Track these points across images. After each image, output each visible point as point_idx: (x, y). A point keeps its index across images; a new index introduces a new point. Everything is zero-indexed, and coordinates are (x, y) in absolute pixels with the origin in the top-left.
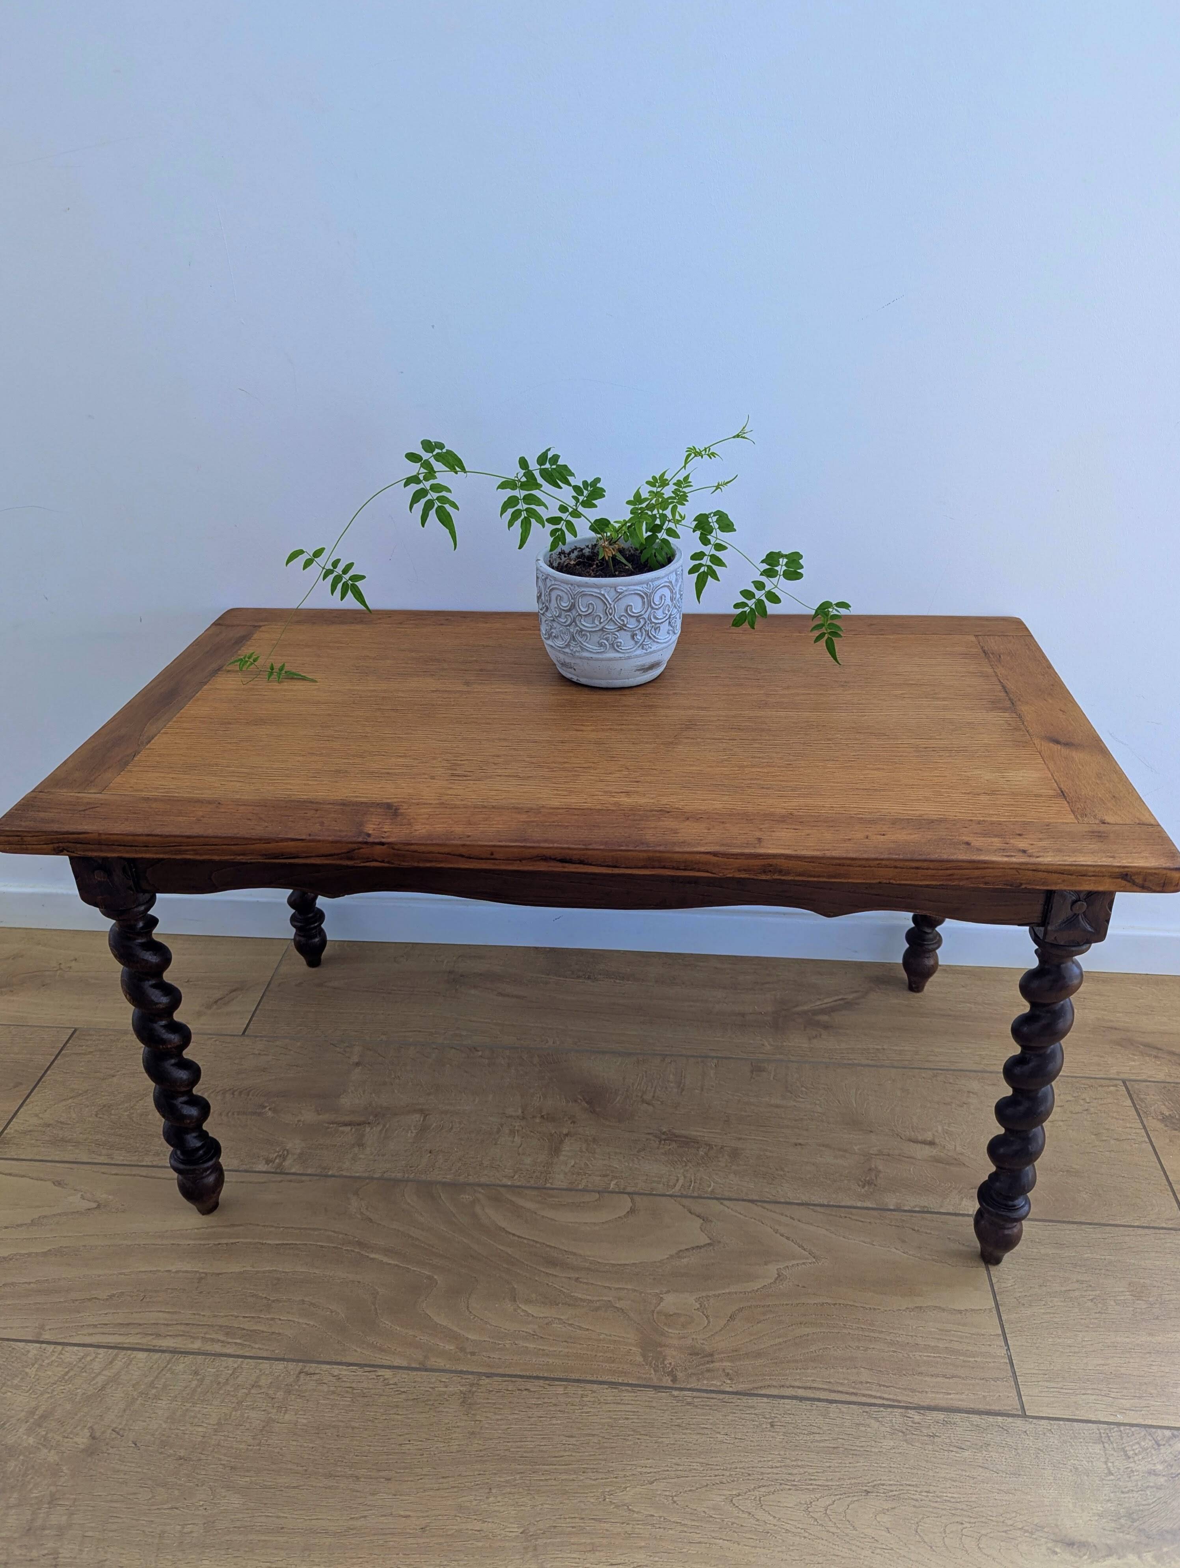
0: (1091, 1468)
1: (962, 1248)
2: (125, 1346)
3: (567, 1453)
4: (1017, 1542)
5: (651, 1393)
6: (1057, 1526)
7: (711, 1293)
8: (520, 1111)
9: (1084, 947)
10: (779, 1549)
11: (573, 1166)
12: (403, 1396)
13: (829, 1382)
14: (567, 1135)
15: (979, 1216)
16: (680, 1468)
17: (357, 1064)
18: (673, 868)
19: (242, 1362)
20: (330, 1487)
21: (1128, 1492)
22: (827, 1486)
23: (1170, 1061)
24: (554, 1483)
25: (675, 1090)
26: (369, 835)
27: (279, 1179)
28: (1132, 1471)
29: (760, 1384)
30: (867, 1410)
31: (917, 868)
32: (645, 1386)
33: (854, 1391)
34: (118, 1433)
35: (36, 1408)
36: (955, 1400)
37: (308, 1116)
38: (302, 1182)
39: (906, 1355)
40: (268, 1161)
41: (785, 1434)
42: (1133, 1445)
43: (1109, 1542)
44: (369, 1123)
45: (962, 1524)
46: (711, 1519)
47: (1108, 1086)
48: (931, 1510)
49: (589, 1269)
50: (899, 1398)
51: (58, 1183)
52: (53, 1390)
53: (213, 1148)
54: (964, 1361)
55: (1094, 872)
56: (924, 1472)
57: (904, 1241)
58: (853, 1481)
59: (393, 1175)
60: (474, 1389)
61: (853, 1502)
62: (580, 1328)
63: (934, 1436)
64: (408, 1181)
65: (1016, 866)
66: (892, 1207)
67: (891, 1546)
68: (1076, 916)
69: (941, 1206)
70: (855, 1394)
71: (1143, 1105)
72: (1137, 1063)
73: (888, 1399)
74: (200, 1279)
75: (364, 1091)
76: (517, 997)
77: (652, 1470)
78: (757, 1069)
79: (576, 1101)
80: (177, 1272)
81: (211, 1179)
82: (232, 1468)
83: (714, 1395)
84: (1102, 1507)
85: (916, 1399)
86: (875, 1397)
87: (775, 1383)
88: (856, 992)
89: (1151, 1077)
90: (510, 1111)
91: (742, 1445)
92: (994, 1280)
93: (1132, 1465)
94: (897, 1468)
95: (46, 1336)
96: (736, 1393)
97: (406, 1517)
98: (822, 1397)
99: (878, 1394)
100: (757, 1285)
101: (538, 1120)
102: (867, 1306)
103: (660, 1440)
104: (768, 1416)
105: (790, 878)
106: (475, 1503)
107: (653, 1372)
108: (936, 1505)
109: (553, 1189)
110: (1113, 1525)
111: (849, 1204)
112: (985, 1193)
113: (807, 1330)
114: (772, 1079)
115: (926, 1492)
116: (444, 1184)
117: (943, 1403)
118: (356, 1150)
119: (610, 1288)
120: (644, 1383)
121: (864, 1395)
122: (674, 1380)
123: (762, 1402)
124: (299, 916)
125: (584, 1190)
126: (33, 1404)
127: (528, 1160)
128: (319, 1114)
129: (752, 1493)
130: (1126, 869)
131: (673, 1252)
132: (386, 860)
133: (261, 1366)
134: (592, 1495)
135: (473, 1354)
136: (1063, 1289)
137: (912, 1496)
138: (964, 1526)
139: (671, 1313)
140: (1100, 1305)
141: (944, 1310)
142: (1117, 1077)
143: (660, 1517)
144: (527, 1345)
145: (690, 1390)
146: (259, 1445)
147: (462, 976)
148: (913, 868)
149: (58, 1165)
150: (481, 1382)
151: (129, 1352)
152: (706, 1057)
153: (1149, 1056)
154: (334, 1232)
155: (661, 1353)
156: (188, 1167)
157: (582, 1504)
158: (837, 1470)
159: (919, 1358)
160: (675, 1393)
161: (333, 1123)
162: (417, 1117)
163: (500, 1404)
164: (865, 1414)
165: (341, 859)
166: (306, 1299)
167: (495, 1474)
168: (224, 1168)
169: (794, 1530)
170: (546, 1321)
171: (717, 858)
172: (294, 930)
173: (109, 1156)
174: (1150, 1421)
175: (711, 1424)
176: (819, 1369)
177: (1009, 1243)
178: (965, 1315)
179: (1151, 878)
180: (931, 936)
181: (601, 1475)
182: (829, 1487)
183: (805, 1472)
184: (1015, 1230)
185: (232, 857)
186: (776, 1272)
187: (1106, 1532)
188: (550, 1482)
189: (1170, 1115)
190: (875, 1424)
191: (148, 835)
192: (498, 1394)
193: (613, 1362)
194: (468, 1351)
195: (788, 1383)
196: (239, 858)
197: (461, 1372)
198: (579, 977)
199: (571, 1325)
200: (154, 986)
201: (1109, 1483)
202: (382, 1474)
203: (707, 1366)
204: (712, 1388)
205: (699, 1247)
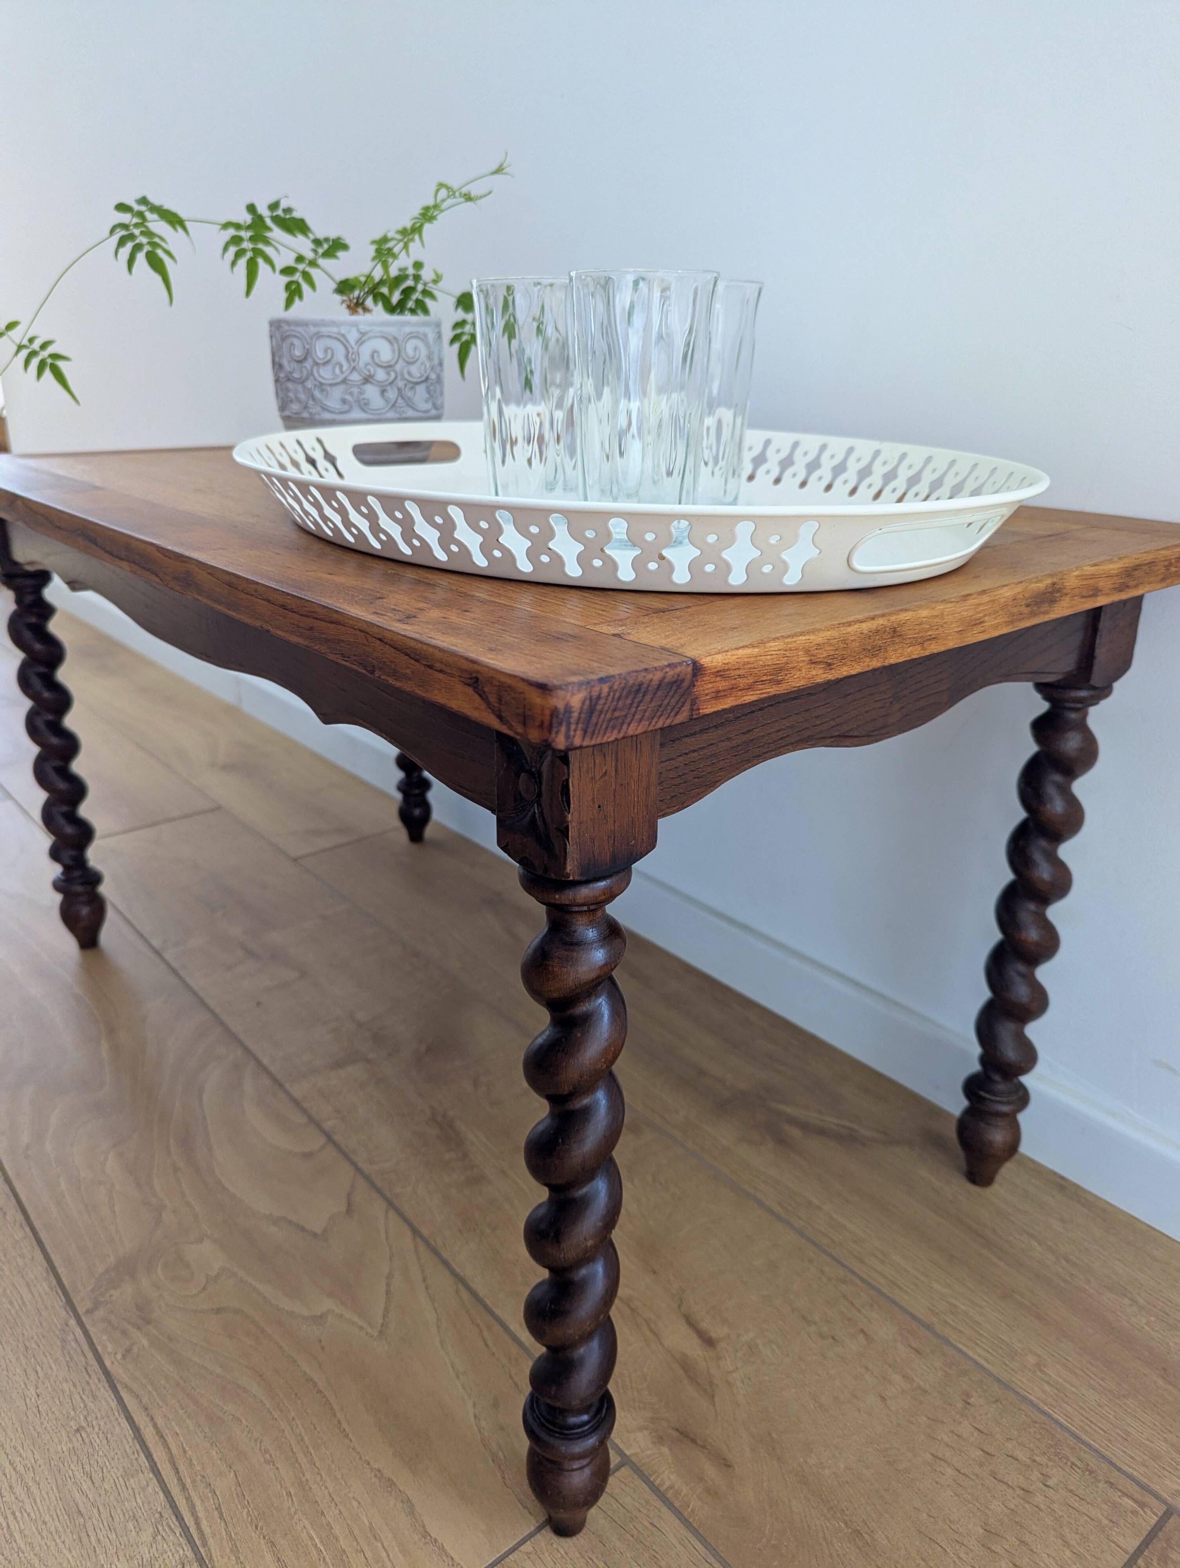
5: (58, 1302)
7: (242, 1274)
11: (329, 1086)
13: (185, 1452)
14: (367, 1060)
22: (11, 1535)
29: (135, 1387)
30: (166, 1515)
32: (65, 1292)
33: (188, 1484)
37: (237, 931)
39: (293, 1510)
41: (72, 1449)
47: (1126, 1494)
49: (198, 1171)
50: (211, 1541)
64: (212, 1011)
70: (184, 1488)
73: (199, 1530)
74: (9, 983)
75: (294, 937)
79: (421, 1041)
83: (90, 1355)
86: (194, 1513)
87: (145, 1400)
90: (361, 1015)
91: (31, 1417)
92: (527, 1547)
96: (107, 1373)
98: (155, 1457)
99: (201, 1514)
100: (290, 1305)
101: (367, 1035)
102: (345, 1425)
104: (89, 1419)
107: (89, 1289)
109: (286, 1091)
113: (253, 1387)
119: (184, 1197)
120: (70, 1291)
121: (188, 1499)
122: (89, 1312)
123: (108, 1403)
125: (304, 1110)
128: (243, 934)
130: (476, 667)
131: (278, 1213)
135: (28, 1156)
139: (185, 1259)
141: (411, 1511)
144: (63, 1184)
145: (85, 1331)
155: (122, 1281)
159: (299, 1528)
160: (73, 1322)
161: (240, 944)
162: (295, 975)
164: (157, 1516)
170: (104, 1180)
175: (46, 1374)
176: (199, 1430)
178: (425, 1544)
183: (23, 1502)
190: (146, 1536)
193: (84, 1252)
194: (29, 1152)
195: (154, 1412)
199: (111, 1198)
203: (129, 1327)
204: (99, 1348)
205: (303, 1229)
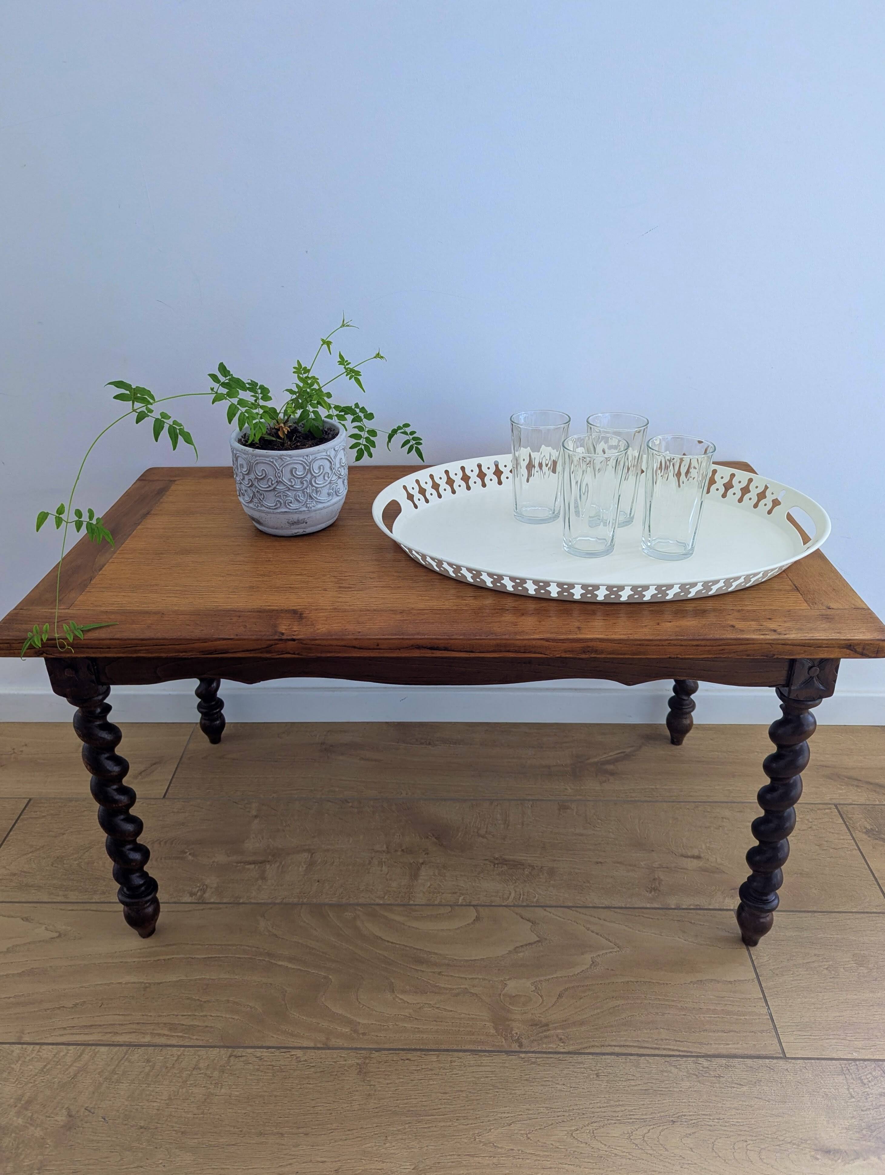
0: (837, 1094)
1: (727, 934)
2: (90, 1042)
3: (444, 1106)
4: (788, 1153)
5: (504, 1056)
6: (816, 1139)
7: (542, 978)
8: (385, 846)
9: (817, 702)
10: (611, 1169)
11: (429, 887)
12: (313, 1070)
13: (638, 1041)
14: (423, 863)
15: (741, 908)
16: (531, 1112)
17: (256, 817)
18: (516, 652)
19: (184, 1051)
20: (262, 1143)
21: (866, 1110)
22: (643, 1119)
23: (867, 789)
24: (435, 1129)
25: (502, 826)
26: (283, 634)
27: (202, 908)
28: (868, 1094)
29: (586, 1045)
30: (668, 1060)
31: (697, 646)
32: (498, 1052)
33: (657, 1046)
34: (90, 1112)
35: (23, 1095)
36: (732, 1049)
37: (221, 858)
38: (220, 909)
39: (693, 1017)
40: (192, 894)
41: (608, 1082)
42: (867, 1075)
43: (855, 1148)
44: (269, 861)
45: (746, 1141)
46: (557, 1150)
47: (825, 809)
48: (722, 1132)
49: (448, 965)
51: (26, 919)
52: (35, 1081)
53: (152, 885)
54: (737, 1019)
55: (827, 644)
56: (714, 1104)
57: (684, 932)
58: (662, 1114)
59: (291, 900)
60: (367, 1061)
61: (662, 1131)
62: (445, 1010)
63: (720, 1077)
64: (303, 904)
65: (770, 642)
66: (673, 907)
67: (695, 1161)
68: (812, 678)
69: (710, 904)
70: (658, 1049)
71: (851, 822)
72: (844, 791)
73: (682, 1051)
74: (145, 988)
75: (263, 838)
76: (376, 760)
77: (509, 1115)
78: (563, 807)
79: (427, 838)
80: (126, 983)
81: (150, 910)
82: (182, 1133)
83: (551, 1056)
84: (848, 1122)
85: (704, 1050)
86: (673, 1050)
87: (596, 1044)
88: (633, 746)
89: (854, 801)
90: (377, 847)
91: (576, 1091)
92: (754, 957)
93: (867, 1090)
94: (694, 1102)
95: (26, 1039)
96: (569, 1053)
97: (323, 1162)
98: (633, 1052)
99: (676, 1048)
100: (577, 970)
101: (399, 853)
102: (661, 982)
103: (513, 1092)
104: (593, 1069)
105: (603, 656)
106: (375, 1148)
107: (503, 1040)
108: (726, 1128)
109: (416, 905)
110: (857, 1135)
111: (641, 906)
112: (745, 891)
113: (619, 1002)
114: (575, 814)
115: (717, 1119)
116: (331, 905)
117: (724, 1052)
118: (260, 882)
119: (466, 979)
120: (498, 1049)
121: (664, 1049)
122: (521, 1046)
123: (588, 1059)
124: (203, 704)
125: (440, 905)
126: (20, 1092)
127: (394, 884)
128: (229, 856)
129: (587, 1128)
130: (850, 642)
131: (511, 948)
132: (297, 652)
133: (199, 1053)
134: (465, 1136)
135: (364, 1034)
136: (805, 961)
137: (707, 1123)
138: (748, 1143)
139: (514, 995)
140: (833, 972)
141: (719, 982)
142: (830, 802)
143: (519, 1150)
144: (406, 1025)
145: (533, 1052)
146: (203, 1113)
147: (332, 746)
148: (694, 646)
149: (25, 905)
150: (372, 1056)
151: (93, 1047)
152: (524, 800)
153: (852, 785)
154: (248, 946)
155: (509, 1025)
156: (133, 901)
157: (458, 1144)
158: (650, 1106)
159: (703, 1019)
160: (523, 1055)
161: (240, 863)
162: (306, 855)
163: (389, 1071)
164: (666, 1063)
165: (261, 653)
166: (231, 999)
167: (389, 1125)
168: (160, 901)
169: (621, 1154)
170: (419, 1006)
171: (549, 643)
172: (200, 715)
173: (65, 896)
174: (878, 1056)
175: (552, 1077)
176: (629, 1031)
177: (764, 929)
178: (735, 984)
179: (868, 647)
180: (687, 702)
181: (470, 1122)
182: (645, 1120)
183: (625, 1110)
184: (768, 919)
185: (177, 654)
186: (590, 960)
187: (853, 1141)
188: (432, 1129)
189: (871, 829)
190: (673, 1070)
191: (111, 639)
192: (386, 1064)
193: (473, 1034)
194: (360, 1032)
195: (607, 1043)
196: (181, 654)
197: (356, 1049)
198: (422, 744)
199: (437, 1008)
200: (108, 758)
201: (852, 1104)
202: (300, 1130)
203: (545, 1033)
204: (550, 1050)
205: (530, 944)
